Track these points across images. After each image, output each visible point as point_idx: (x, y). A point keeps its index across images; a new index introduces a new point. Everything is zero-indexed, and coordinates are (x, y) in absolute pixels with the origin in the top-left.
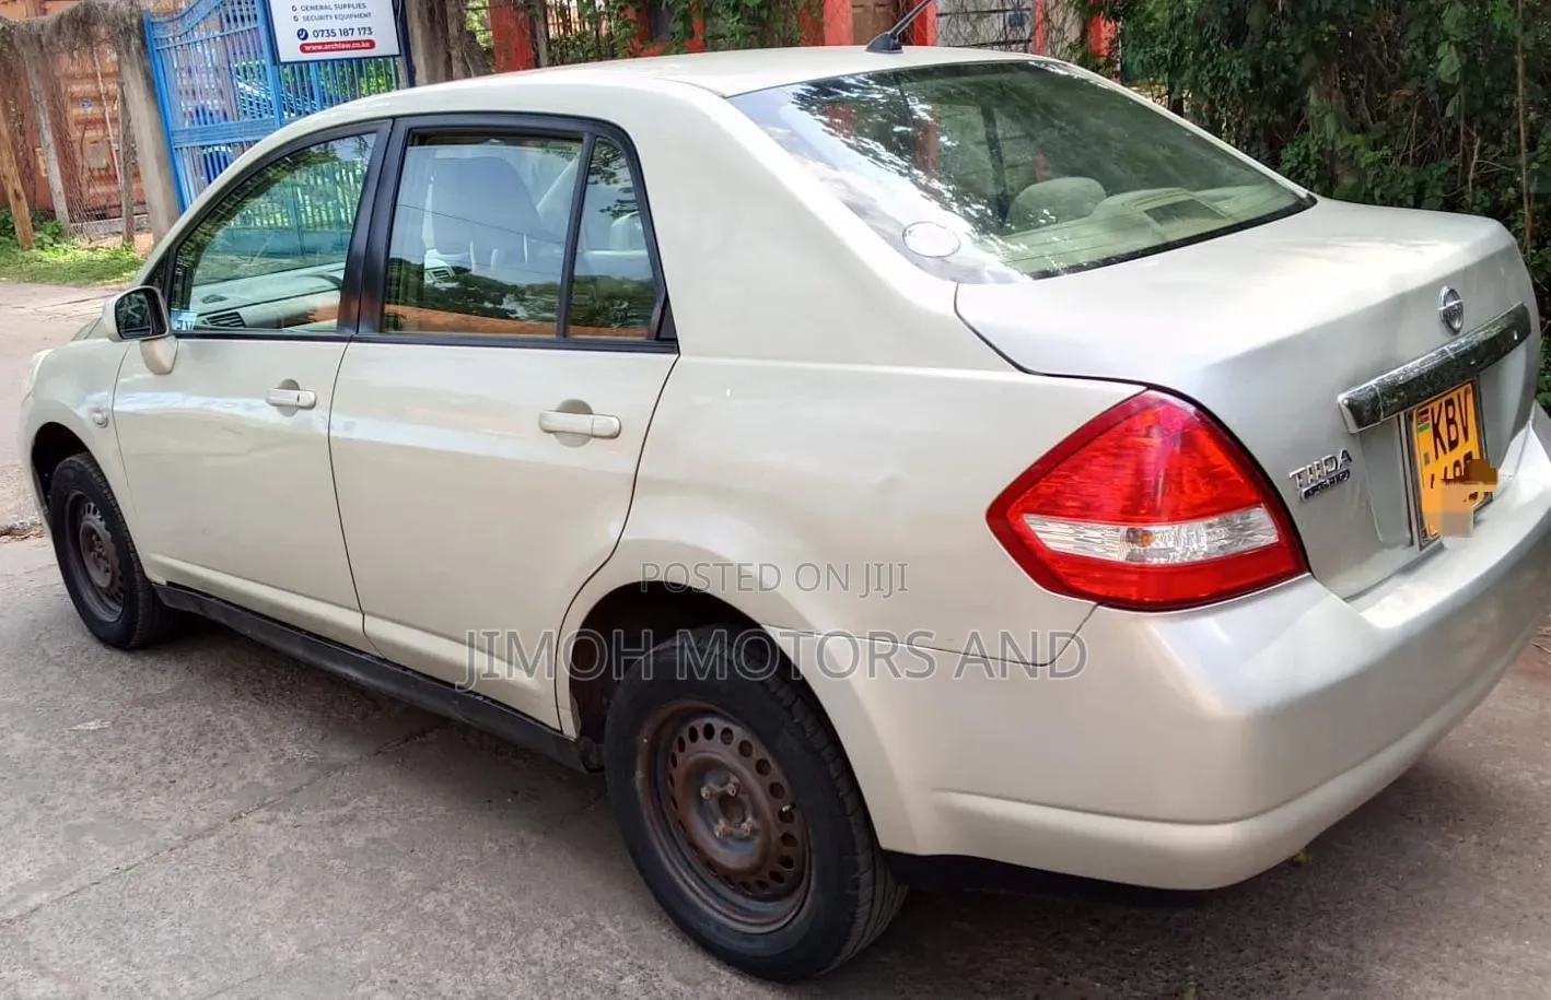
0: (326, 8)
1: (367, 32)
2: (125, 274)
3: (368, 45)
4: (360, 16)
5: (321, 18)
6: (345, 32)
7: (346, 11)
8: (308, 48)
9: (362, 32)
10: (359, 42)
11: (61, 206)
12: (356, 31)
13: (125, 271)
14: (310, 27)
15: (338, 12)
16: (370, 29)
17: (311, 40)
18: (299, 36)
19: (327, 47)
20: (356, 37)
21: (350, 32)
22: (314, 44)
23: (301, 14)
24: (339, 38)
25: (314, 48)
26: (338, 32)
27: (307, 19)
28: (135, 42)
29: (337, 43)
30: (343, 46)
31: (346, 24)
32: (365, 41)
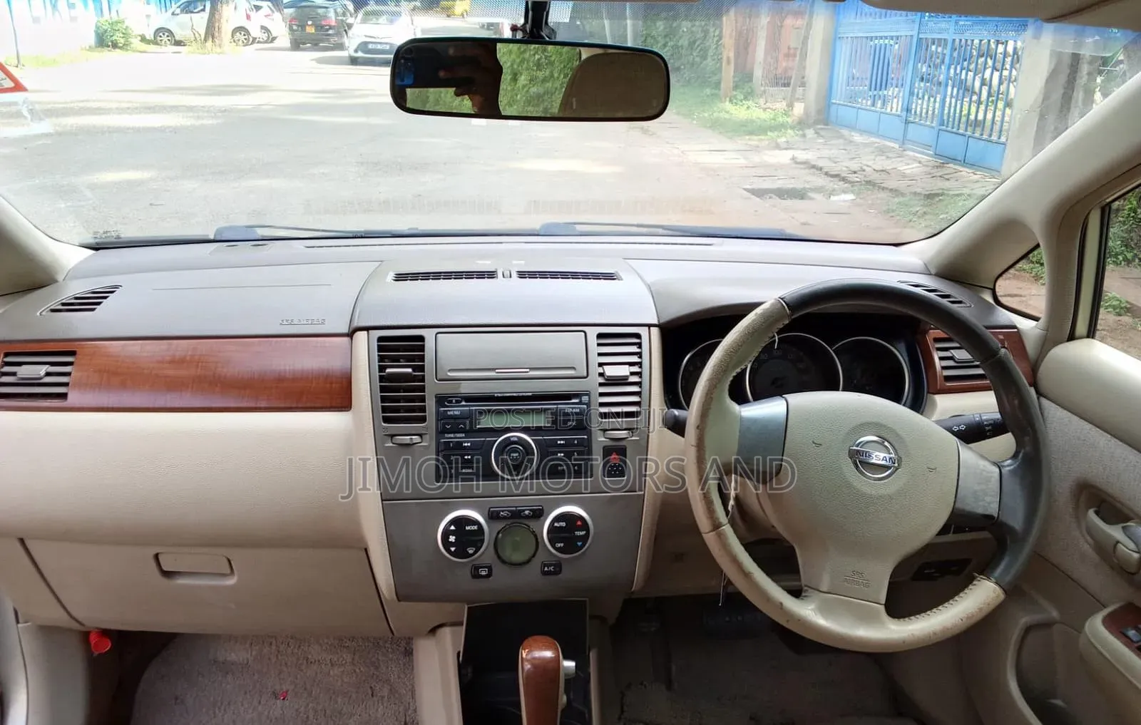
2: (769, 133)
11: (758, 73)
13: (771, 131)
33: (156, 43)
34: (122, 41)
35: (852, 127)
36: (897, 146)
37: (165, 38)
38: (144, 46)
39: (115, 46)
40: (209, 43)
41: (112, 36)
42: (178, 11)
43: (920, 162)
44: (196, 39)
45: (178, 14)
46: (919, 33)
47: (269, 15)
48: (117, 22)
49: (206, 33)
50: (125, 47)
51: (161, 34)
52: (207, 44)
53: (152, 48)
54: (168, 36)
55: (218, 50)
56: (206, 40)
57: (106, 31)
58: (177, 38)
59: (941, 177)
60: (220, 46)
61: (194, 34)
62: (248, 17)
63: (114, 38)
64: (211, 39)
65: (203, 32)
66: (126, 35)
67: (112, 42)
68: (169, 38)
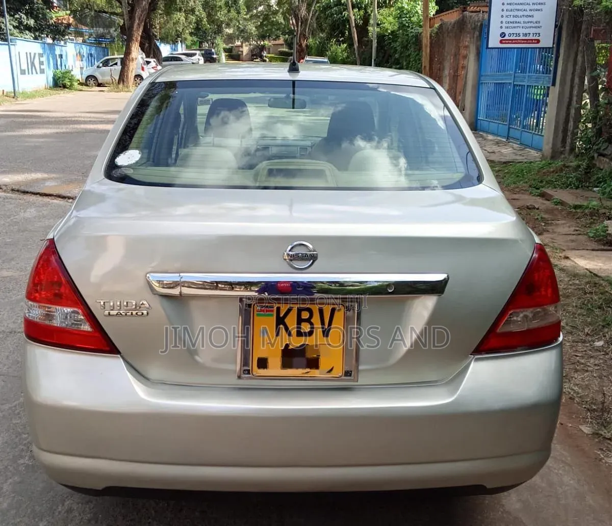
0: (519, 22)
1: (538, 35)
3: (536, 42)
4: (536, 27)
5: (515, 27)
6: (526, 35)
7: (530, 25)
8: (504, 42)
9: (535, 35)
10: (532, 40)
12: (531, 35)
14: (507, 32)
15: (525, 25)
16: (539, 34)
17: (507, 37)
18: (501, 35)
19: (514, 42)
20: (531, 37)
21: (528, 35)
22: (508, 40)
23: (504, 25)
24: (522, 37)
25: (507, 42)
26: (521, 35)
27: (507, 27)
28: (477, 33)
29: (520, 40)
30: (523, 42)
31: (527, 31)
32: (535, 40)
33: (87, 85)
34: (69, 84)
35: (488, 132)
36: (505, 140)
37: (92, 82)
38: (80, 87)
39: (64, 87)
40: (121, 86)
41: (62, 81)
42: (101, 65)
43: (513, 148)
44: (113, 83)
45: (100, 67)
46: (514, 82)
47: (155, 67)
48: (66, 72)
49: (119, 78)
50: (70, 87)
51: (90, 79)
52: (120, 86)
53: (84, 88)
54: (94, 81)
55: (126, 89)
56: (119, 83)
57: (59, 78)
58: (100, 82)
59: (520, 155)
60: (127, 87)
61: (112, 80)
62: (143, 69)
63: (65, 82)
64: (122, 83)
65: (117, 78)
66: (71, 80)
67: (63, 84)
68: (95, 82)
